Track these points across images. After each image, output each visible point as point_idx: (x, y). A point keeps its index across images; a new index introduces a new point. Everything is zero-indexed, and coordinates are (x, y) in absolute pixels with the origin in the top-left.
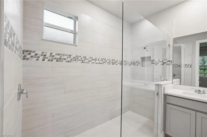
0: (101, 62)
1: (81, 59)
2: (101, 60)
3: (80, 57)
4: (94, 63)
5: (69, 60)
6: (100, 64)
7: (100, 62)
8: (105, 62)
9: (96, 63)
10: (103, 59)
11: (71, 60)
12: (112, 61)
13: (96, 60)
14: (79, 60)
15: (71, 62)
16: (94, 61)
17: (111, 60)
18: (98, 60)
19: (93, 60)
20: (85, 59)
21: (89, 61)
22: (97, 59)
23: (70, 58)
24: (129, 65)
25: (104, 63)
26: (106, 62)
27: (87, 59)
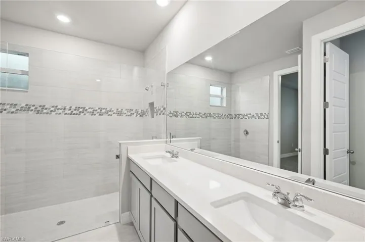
0: (75, 112)
1: (36, 108)
2: (75, 110)
3: (34, 106)
4: (60, 114)
5: (14, 110)
6: (72, 115)
7: (72, 112)
8: (83, 112)
9: (66, 114)
10: (79, 108)
11: (17, 110)
12: (99, 111)
13: (65, 109)
14: (32, 110)
15: (17, 113)
16: (61, 111)
17: (97, 108)
18: (70, 110)
19: (58, 109)
20: (43, 109)
21: (52, 111)
22: (68, 107)
23: (15, 107)
24: (139, 116)
25: (82, 114)
26: (85, 112)
27: (46, 109)
